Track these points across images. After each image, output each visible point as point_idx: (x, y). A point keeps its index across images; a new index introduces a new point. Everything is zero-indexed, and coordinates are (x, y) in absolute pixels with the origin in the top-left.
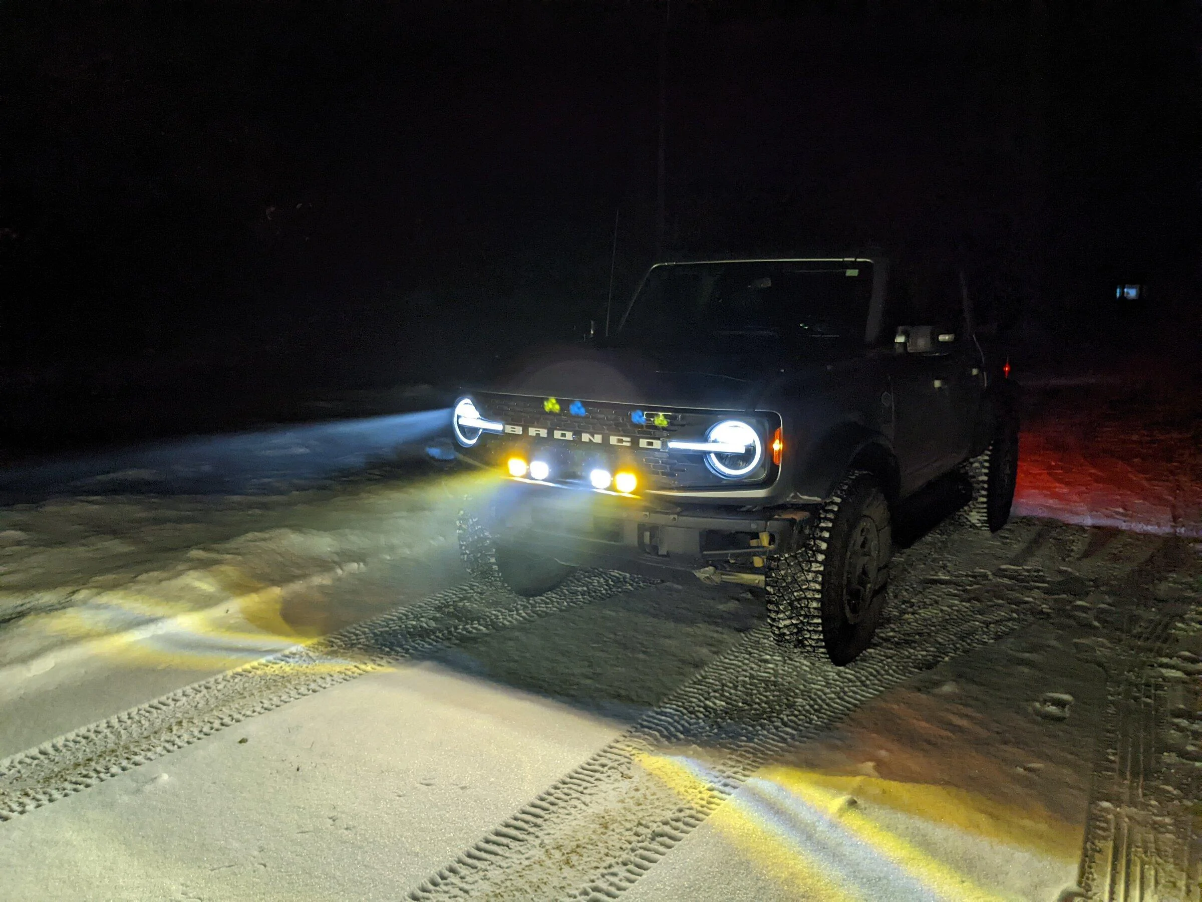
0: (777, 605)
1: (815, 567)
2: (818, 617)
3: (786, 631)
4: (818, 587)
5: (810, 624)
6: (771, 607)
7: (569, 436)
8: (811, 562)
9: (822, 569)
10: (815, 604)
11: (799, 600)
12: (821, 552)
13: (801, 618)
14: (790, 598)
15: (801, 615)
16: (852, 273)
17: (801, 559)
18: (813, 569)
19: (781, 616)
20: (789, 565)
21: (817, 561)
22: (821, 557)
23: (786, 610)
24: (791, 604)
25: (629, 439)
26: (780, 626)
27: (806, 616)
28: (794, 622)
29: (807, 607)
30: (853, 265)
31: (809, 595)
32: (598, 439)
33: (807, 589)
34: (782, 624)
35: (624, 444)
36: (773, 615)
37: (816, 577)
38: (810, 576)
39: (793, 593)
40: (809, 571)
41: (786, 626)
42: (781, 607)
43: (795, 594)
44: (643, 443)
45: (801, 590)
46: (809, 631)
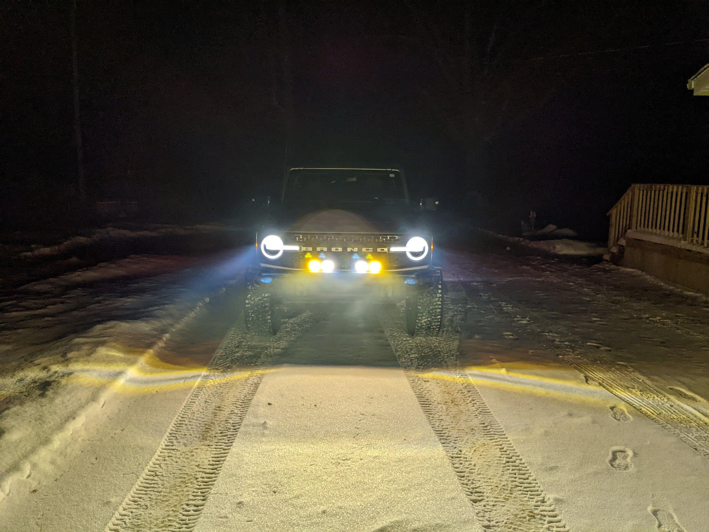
0: (422, 313)
1: (438, 295)
2: (439, 315)
3: (424, 324)
4: (440, 303)
5: (435, 319)
6: (419, 315)
7: (340, 249)
8: (436, 294)
9: (441, 296)
10: (439, 310)
11: (432, 310)
12: (440, 289)
13: (432, 317)
14: (428, 310)
15: (432, 316)
16: (392, 175)
17: (432, 293)
18: (438, 296)
19: (424, 317)
20: (427, 296)
21: (438, 293)
22: (440, 291)
23: (426, 314)
24: (429, 312)
25: (372, 249)
26: (422, 322)
27: (434, 316)
28: (429, 319)
29: (436, 312)
30: (391, 172)
31: (437, 307)
32: (356, 249)
33: (436, 305)
35: (370, 251)
36: (420, 318)
37: (439, 299)
38: (437, 299)
39: (429, 307)
40: (436, 297)
41: (425, 322)
42: (424, 314)
43: (431, 307)
44: (379, 250)
45: (433, 305)
46: (434, 322)
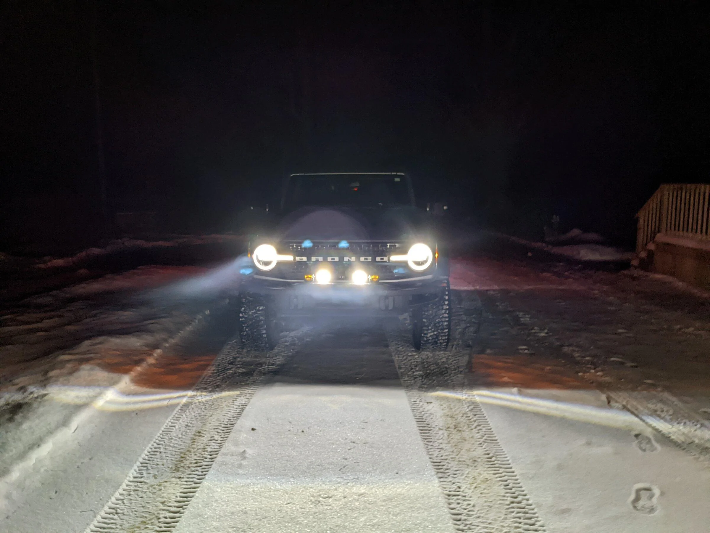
0: (428, 326)
1: (445, 307)
2: (446, 329)
3: (430, 338)
4: (447, 315)
5: (442, 333)
6: (425, 328)
7: (337, 259)
8: (443, 305)
9: (448, 308)
10: (446, 323)
11: (439, 322)
12: (446, 300)
13: (439, 331)
14: (434, 323)
15: (439, 329)
16: (397, 180)
17: (438, 305)
19: (430, 331)
20: (433, 308)
21: (445, 305)
22: (446, 303)
23: (432, 328)
24: (435, 325)
25: (370, 258)
27: (441, 330)
28: (435, 333)
29: (442, 325)
30: (397, 176)
31: (443, 320)
32: (354, 259)
33: (443, 317)
34: (429, 335)
35: (368, 260)
36: (425, 332)
37: (446, 311)
38: (443, 311)
39: (435, 320)
40: (443, 309)
41: (431, 336)
42: (430, 328)
43: (437, 320)
44: (378, 259)
45: (440, 318)
46: (441, 336)
